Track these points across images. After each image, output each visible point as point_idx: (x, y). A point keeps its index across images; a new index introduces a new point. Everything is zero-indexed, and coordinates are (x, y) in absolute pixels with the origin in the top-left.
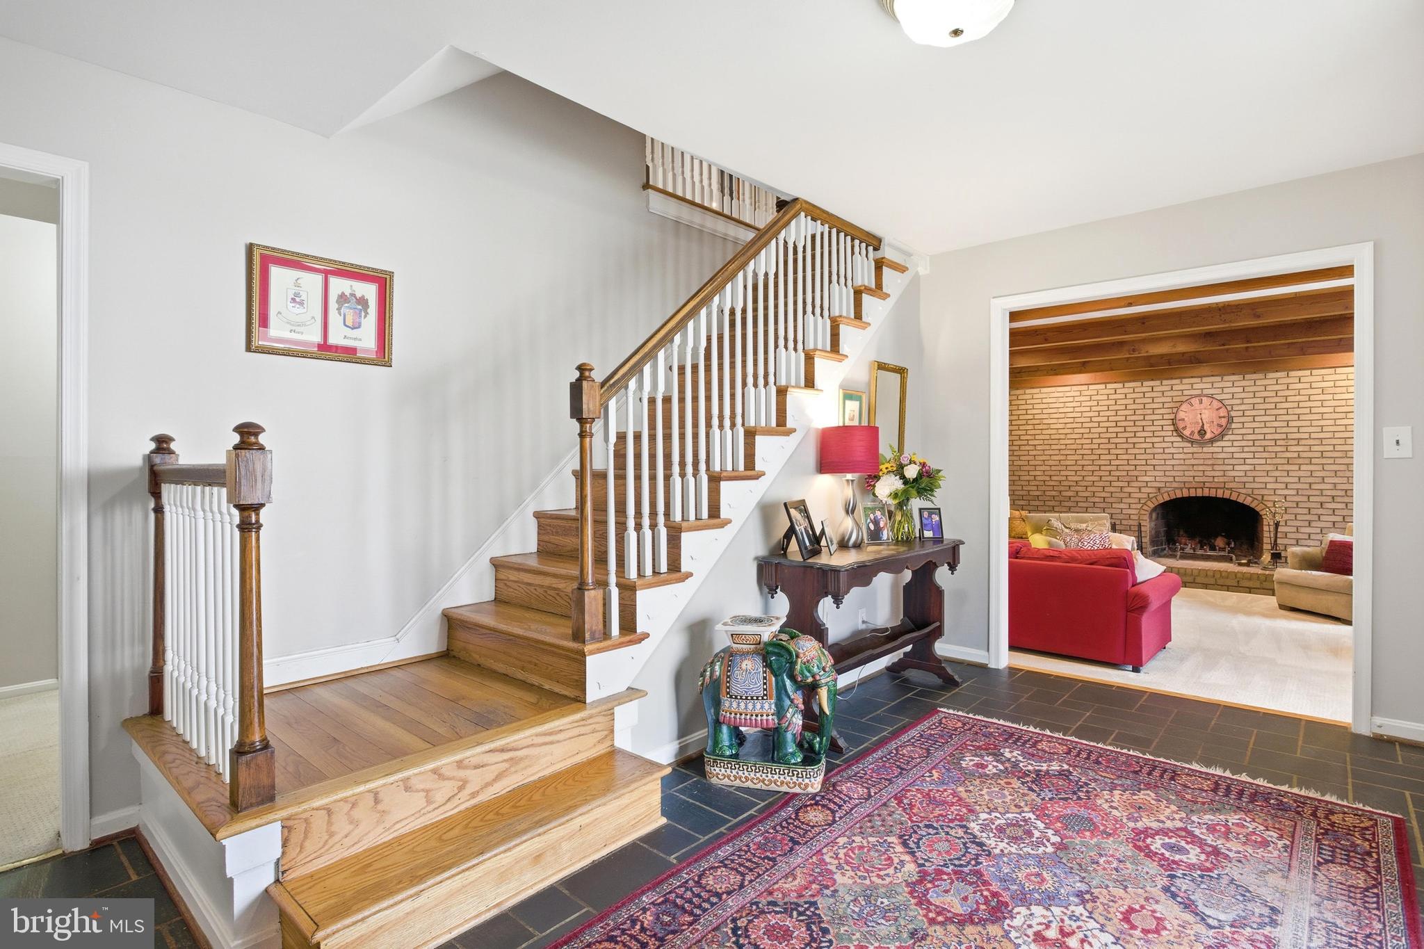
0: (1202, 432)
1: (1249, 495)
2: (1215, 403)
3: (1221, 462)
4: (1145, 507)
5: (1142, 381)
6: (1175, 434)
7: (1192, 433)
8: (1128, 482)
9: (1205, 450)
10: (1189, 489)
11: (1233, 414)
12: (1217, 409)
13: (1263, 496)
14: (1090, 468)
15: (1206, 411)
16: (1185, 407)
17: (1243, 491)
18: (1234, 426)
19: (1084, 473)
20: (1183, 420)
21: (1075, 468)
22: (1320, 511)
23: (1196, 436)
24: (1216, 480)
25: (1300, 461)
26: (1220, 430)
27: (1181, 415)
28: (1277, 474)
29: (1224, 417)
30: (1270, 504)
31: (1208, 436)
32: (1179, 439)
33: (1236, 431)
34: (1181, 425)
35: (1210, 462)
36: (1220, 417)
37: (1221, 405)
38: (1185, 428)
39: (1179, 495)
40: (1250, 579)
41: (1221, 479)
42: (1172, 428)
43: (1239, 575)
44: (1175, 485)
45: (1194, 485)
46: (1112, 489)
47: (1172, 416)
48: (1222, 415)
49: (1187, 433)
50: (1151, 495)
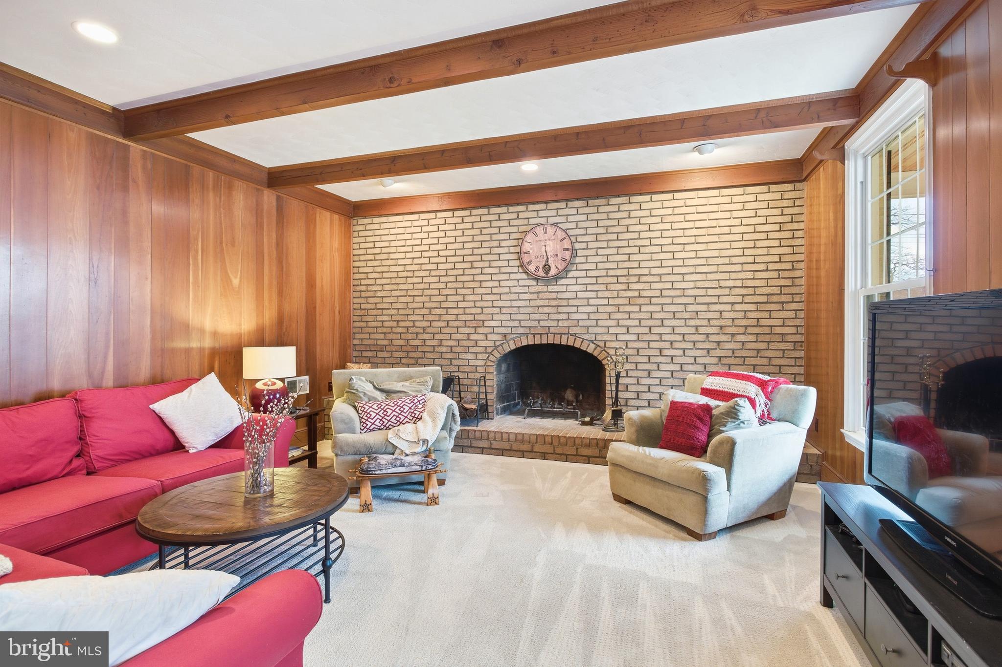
0: (547, 268)
1: (592, 342)
2: (559, 232)
3: (565, 303)
4: (491, 358)
5: (489, 206)
6: (521, 270)
7: (537, 268)
8: (475, 327)
9: (550, 288)
10: (534, 334)
11: (577, 246)
12: (561, 240)
13: (605, 342)
14: (438, 311)
15: (551, 243)
16: (529, 238)
17: (586, 337)
18: (578, 260)
19: (431, 318)
20: (528, 253)
21: (423, 312)
22: (660, 359)
23: (541, 273)
24: (560, 324)
25: (641, 301)
26: (564, 264)
27: (526, 247)
28: (619, 316)
29: (568, 249)
30: (612, 352)
31: (553, 272)
32: (525, 276)
33: (580, 267)
34: (526, 259)
35: (554, 303)
36: (564, 250)
37: (564, 235)
38: (530, 263)
39: (525, 343)
40: (589, 446)
41: (566, 323)
42: (517, 263)
43: (578, 441)
44: (521, 330)
45: (540, 330)
46: (459, 337)
47: (518, 249)
48: (566, 247)
49: (532, 268)
50: (498, 343)
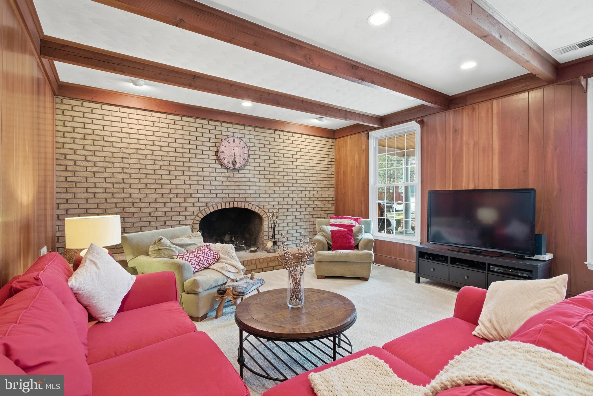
0: (234, 162)
1: (257, 206)
2: (242, 143)
3: (243, 184)
4: (197, 218)
5: (196, 117)
6: (217, 162)
7: (228, 162)
8: (185, 198)
9: (235, 175)
10: (225, 203)
11: (250, 152)
12: (243, 148)
13: (264, 206)
14: (154, 186)
15: (237, 148)
16: (225, 143)
17: (254, 203)
18: (250, 160)
19: (147, 191)
20: (223, 152)
21: (139, 186)
22: (287, 214)
23: (231, 166)
24: (241, 196)
25: (280, 185)
26: (244, 162)
27: (222, 149)
28: (270, 192)
29: (246, 154)
30: (267, 211)
31: (238, 165)
32: (220, 166)
33: (252, 164)
34: (222, 156)
35: (237, 184)
36: (244, 153)
37: (245, 145)
38: (224, 158)
39: (220, 208)
41: (244, 196)
42: (215, 157)
44: (218, 200)
45: (229, 200)
46: (172, 205)
47: (215, 149)
48: (245, 152)
49: (225, 162)
50: (202, 208)
